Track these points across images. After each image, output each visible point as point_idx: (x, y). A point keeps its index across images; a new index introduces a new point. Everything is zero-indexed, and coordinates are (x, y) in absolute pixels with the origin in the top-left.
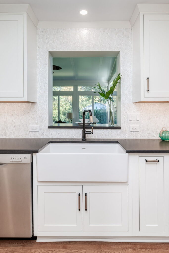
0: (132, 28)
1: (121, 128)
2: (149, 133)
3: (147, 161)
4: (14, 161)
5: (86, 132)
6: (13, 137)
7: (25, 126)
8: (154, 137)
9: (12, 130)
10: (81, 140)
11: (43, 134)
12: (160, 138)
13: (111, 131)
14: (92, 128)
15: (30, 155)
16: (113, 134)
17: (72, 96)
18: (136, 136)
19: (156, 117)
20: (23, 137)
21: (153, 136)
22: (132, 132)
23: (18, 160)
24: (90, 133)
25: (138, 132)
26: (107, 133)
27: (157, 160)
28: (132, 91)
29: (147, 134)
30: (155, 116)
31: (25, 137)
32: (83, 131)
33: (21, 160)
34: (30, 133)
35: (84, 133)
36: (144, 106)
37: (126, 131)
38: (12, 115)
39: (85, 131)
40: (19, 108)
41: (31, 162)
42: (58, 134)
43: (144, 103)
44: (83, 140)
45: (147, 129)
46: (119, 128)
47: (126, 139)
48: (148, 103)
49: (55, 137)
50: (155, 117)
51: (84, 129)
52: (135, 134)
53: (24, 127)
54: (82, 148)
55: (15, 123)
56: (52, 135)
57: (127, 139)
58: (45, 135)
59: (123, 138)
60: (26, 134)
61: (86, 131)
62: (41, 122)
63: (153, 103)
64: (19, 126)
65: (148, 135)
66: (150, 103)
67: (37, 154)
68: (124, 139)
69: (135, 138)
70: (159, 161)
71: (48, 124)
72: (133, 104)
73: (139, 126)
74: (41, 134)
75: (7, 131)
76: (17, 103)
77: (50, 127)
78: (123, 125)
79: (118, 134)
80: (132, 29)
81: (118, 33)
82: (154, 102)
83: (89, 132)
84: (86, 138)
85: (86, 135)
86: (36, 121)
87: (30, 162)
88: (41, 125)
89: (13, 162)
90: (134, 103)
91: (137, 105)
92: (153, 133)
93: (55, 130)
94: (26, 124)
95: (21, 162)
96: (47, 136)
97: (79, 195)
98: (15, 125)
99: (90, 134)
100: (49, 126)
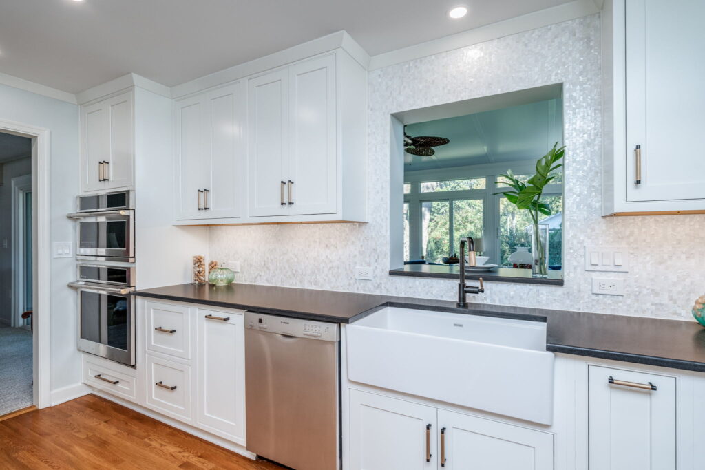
0: (600, 13)
1: (565, 283)
2: (657, 302)
3: (611, 381)
4: (308, 333)
5: (467, 287)
6: (327, 288)
7: (348, 268)
8: (680, 314)
9: (327, 275)
10: (455, 306)
11: (379, 286)
12: (696, 321)
13: (535, 290)
14: (481, 279)
15: (335, 326)
16: (541, 296)
17: (482, 200)
18: (613, 307)
19: (688, 258)
20: (344, 289)
21: (675, 313)
22: (601, 296)
23: (316, 334)
24: (476, 291)
25: (621, 298)
26: (524, 293)
27: (650, 384)
28: (601, 185)
29: (652, 304)
30: (683, 253)
31: (348, 289)
32: (460, 285)
33: (319, 335)
34: (356, 282)
35: (463, 291)
36: (640, 224)
37: (579, 291)
38: (327, 245)
39: (464, 285)
40: (338, 233)
41: (338, 340)
42: (410, 287)
43: (640, 217)
44: (459, 305)
45: (653, 290)
46: (560, 283)
47: (579, 314)
48: (657, 217)
49: (402, 295)
50: (683, 257)
51: (462, 281)
52: (609, 301)
53: (346, 270)
54: (455, 325)
55: (331, 262)
56: (396, 288)
57: (584, 314)
58: (383, 288)
59: (571, 310)
60: (350, 284)
61: (467, 285)
62: (376, 261)
63: (675, 216)
64: (338, 268)
65: (654, 307)
66: (666, 217)
67: (347, 325)
68: (574, 312)
69: (609, 313)
70: (654, 388)
71: (389, 267)
72: (603, 221)
73: (625, 280)
74: (376, 285)
75: (318, 277)
76: (333, 224)
77: (392, 273)
78: (572, 275)
79: (556, 298)
80: (600, 17)
81: (556, 37)
82: (678, 213)
83: (474, 287)
84: (468, 301)
85: (467, 294)
86: (367, 260)
87: (336, 340)
88: (376, 267)
89: (307, 335)
90: (608, 218)
91: (615, 222)
92: (675, 303)
93: (403, 279)
94: (350, 265)
95: (320, 337)
96: (387, 290)
97: (428, 427)
98: (330, 265)
99: (477, 293)
100: (392, 269)
